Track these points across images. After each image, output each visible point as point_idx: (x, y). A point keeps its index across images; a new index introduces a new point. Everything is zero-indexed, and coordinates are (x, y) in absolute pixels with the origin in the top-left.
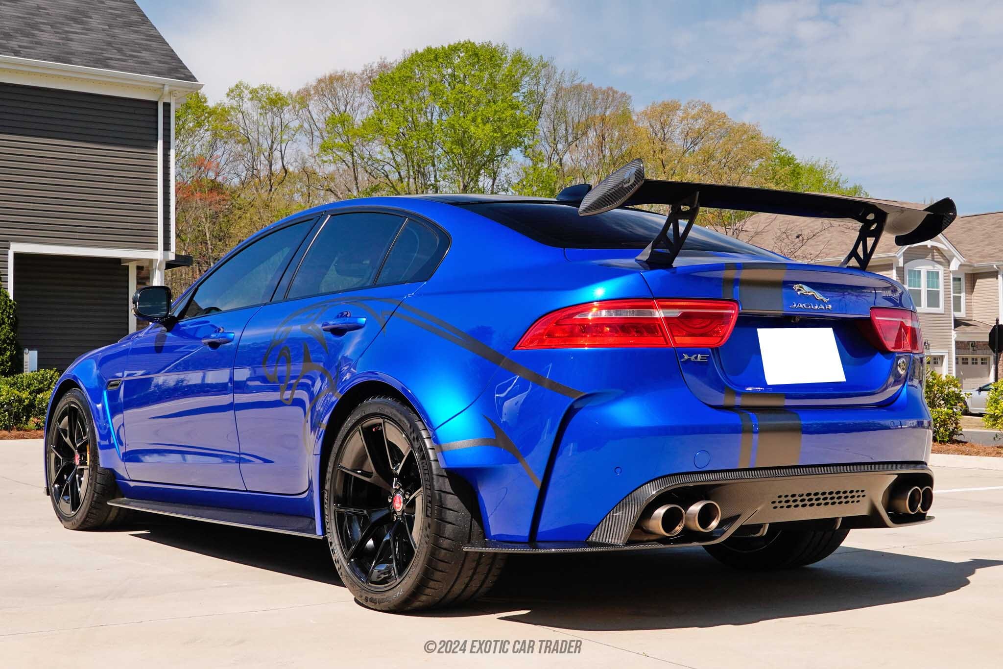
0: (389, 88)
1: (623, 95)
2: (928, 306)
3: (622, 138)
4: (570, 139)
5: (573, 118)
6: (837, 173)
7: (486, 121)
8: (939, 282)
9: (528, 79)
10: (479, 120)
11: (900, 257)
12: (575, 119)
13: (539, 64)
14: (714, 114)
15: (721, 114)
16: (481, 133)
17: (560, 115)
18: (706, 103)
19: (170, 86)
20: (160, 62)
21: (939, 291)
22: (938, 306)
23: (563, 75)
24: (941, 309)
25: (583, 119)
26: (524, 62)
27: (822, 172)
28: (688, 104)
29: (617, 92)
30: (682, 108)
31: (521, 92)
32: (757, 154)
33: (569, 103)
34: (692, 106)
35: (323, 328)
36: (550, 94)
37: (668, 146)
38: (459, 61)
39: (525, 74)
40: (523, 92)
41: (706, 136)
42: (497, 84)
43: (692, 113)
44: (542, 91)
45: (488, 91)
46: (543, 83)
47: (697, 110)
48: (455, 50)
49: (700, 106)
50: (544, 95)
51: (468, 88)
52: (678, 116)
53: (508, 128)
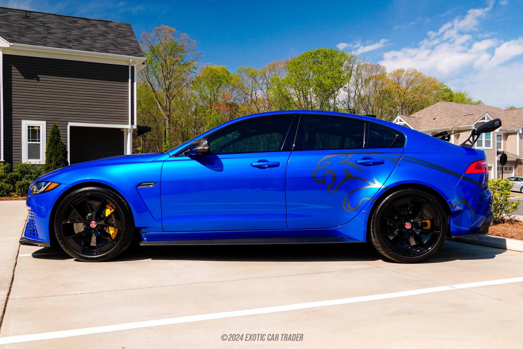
0: (293, 66)
1: (384, 67)
2: (486, 146)
3: (383, 84)
4: (363, 84)
5: (364, 76)
6: (469, 95)
7: (329, 78)
8: (490, 136)
9: (347, 61)
10: (326, 78)
11: (473, 126)
12: (365, 77)
13: (350, 56)
14: (418, 73)
15: (421, 73)
16: (327, 82)
17: (359, 75)
18: (415, 69)
19: (132, 59)
20: (131, 50)
21: (490, 140)
22: (490, 146)
23: (360, 60)
24: (491, 148)
25: (368, 77)
26: (345, 55)
27: (463, 95)
28: (408, 70)
29: (381, 66)
30: (405, 71)
32: (436, 88)
33: (362, 70)
34: (409, 70)
35: (357, 163)
36: (355, 67)
37: (400, 86)
38: (319, 55)
39: (345, 60)
40: (345, 67)
41: (415, 82)
42: (333, 64)
43: (409, 73)
44: (352, 66)
45: (330, 67)
46: (352, 63)
47: (411, 72)
48: (318, 51)
49: (412, 70)
50: (352, 67)
51: (322, 65)
52: (404, 74)
53: (337, 80)
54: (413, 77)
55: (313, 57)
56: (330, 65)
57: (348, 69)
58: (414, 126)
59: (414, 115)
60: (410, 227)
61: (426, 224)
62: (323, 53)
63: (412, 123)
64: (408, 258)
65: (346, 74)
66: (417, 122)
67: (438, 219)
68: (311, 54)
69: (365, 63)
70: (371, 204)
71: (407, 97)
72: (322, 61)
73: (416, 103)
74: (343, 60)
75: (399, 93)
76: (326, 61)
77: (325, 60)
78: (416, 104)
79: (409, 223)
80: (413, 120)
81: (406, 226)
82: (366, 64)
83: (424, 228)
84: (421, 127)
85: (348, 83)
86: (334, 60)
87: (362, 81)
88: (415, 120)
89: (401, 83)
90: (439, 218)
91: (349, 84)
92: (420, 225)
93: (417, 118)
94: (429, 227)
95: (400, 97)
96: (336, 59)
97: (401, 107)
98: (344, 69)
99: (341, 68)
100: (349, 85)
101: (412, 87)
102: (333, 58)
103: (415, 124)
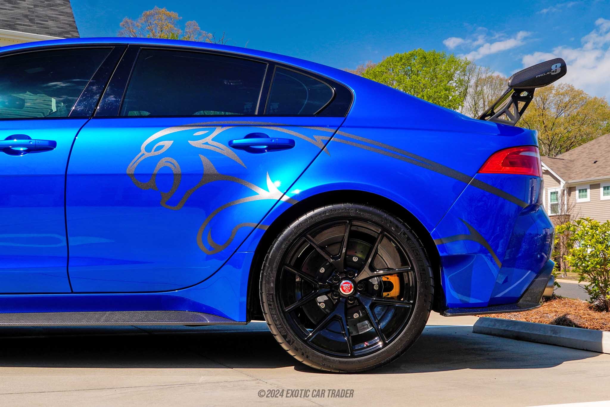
5: (488, 97)
9: (459, 72)
13: (465, 62)
14: (576, 91)
15: (580, 91)
17: (479, 94)
18: (571, 85)
23: (480, 69)
25: (494, 98)
26: (455, 62)
28: (559, 86)
30: (555, 88)
31: (454, 80)
33: (485, 87)
34: (561, 87)
35: (232, 145)
36: (472, 82)
37: (547, 113)
38: (415, 61)
39: (456, 69)
40: (456, 81)
41: (571, 106)
42: (436, 76)
43: (561, 92)
44: (467, 79)
45: (432, 79)
46: (468, 74)
47: (565, 89)
48: (412, 55)
49: (566, 87)
50: (468, 81)
51: (419, 78)
52: (552, 94)
53: (443, 102)
54: (567, 99)
55: (404, 64)
56: (432, 76)
57: (461, 84)
58: (562, 173)
59: (563, 156)
60: (350, 290)
61: (389, 286)
62: (421, 58)
63: (558, 168)
64: (340, 362)
65: (457, 93)
66: (566, 167)
67: (409, 273)
68: (401, 59)
69: (489, 74)
70: (256, 237)
71: (557, 131)
72: (418, 71)
73: (572, 141)
74: (452, 70)
75: (544, 124)
76: (426, 70)
77: (424, 69)
78: (572, 143)
79: (348, 281)
80: (560, 164)
81: (341, 289)
82: (492, 77)
83: (385, 294)
84: (572, 175)
85: (460, 107)
86: (438, 69)
87: (484, 104)
88: (563, 164)
89: (547, 108)
90: (413, 269)
91: (462, 108)
92: (376, 288)
93: (567, 161)
94: (395, 292)
95: (545, 130)
96: (442, 67)
97: (548, 147)
98: (454, 84)
99: (450, 82)
100: (462, 110)
101: (567, 115)
102: (436, 66)
103: (563, 170)
